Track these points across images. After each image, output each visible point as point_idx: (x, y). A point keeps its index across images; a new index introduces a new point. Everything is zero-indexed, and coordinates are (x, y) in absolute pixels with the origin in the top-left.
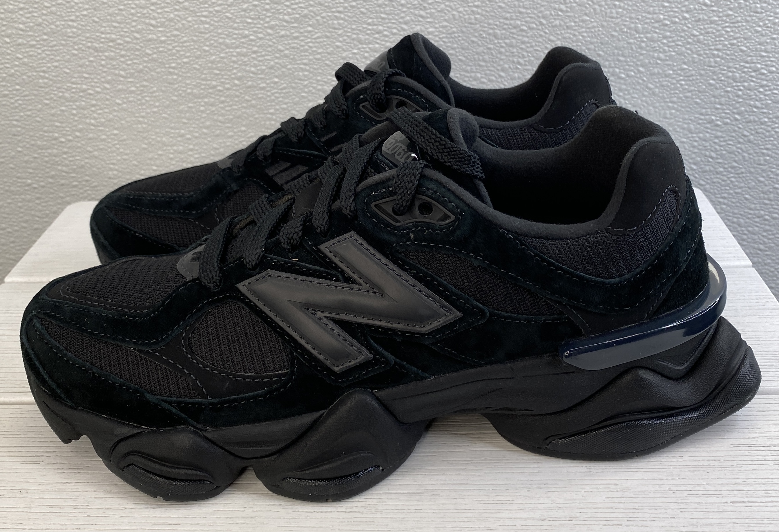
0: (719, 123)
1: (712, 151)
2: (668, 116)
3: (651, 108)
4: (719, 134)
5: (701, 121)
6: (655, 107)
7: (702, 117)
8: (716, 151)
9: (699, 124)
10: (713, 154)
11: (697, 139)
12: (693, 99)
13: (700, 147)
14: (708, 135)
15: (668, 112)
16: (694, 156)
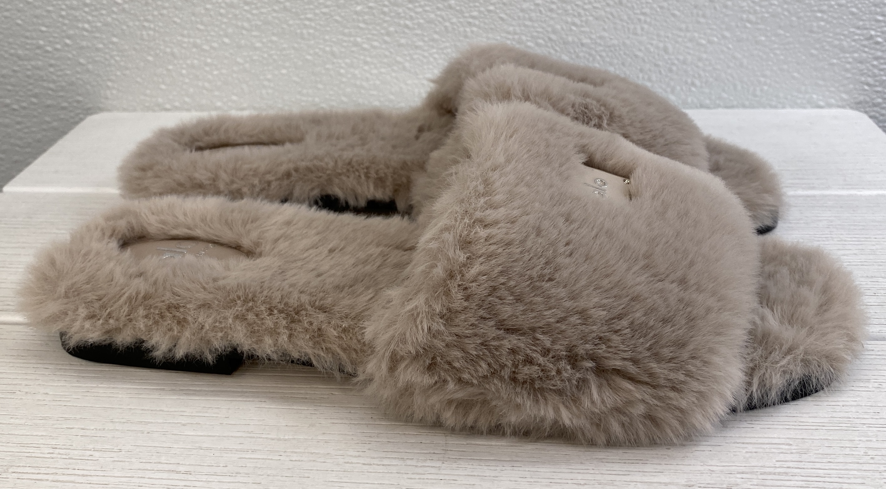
0: (880, 40)
1: (869, 76)
2: (815, 29)
3: (794, 19)
4: (879, 54)
5: (857, 37)
6: (799, 18)
7: (858, 32)
8: (875, 76)
9: (854, 40)
10: (870, 80)
11: (851, 60)
12: (848, 7)
13: (854, 71)
14: (864, 55)
15: (815, 24)
16: (845, 82)
